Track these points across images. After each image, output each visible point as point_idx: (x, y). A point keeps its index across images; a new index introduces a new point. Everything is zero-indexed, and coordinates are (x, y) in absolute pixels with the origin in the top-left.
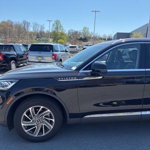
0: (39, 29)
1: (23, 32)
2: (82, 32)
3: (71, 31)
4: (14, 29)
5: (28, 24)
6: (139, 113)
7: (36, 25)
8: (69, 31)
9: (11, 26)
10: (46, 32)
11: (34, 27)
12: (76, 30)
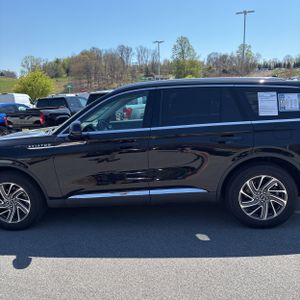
0: (150, 59)
1: (119, 67)
2: (235, 55)
3: (212, 56)
4: (104, 64)
5: (128, 51)
6: (146, 193)
7: (143, 51)
8: (209, 56)
9: (98, 58)
10: (162, 64)
11: (139, 56)
12: (223, 53)
